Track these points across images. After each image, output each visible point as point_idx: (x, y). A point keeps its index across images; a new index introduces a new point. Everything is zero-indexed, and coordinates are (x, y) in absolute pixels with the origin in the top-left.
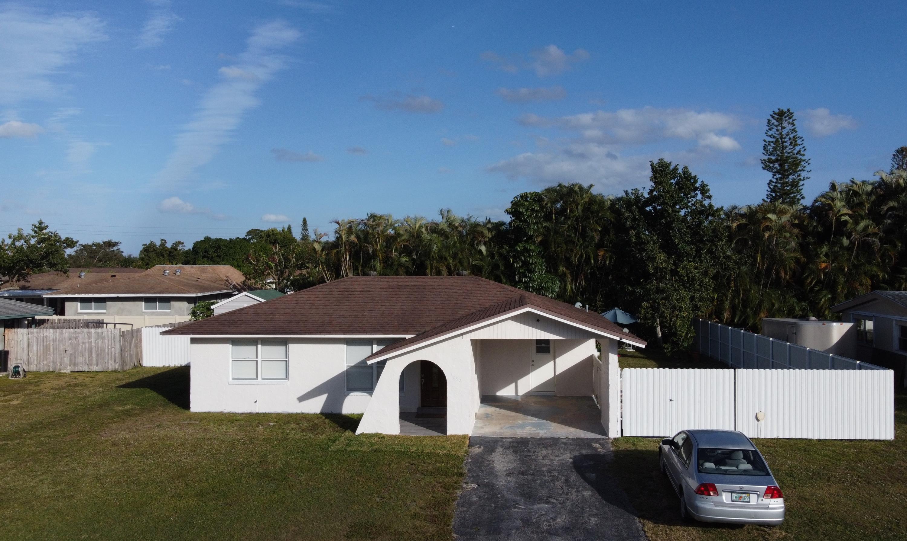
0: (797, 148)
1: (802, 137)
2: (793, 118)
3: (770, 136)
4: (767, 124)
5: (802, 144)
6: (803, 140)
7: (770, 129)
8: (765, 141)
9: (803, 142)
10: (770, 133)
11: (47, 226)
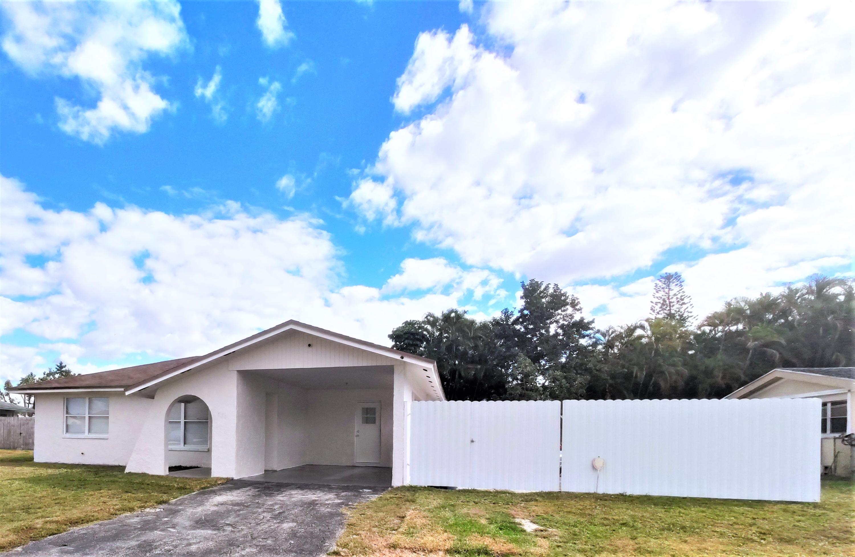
0: (684, 307)
1: (690, 296)
2: (681, 280)
3: (657, 298)
4: (655, 288)
5: (690, 302)
6: (691, 299)
7: (657, 292)
8: (652, 302)
9: (691, 300)
10: (658, 295)
11: (65, 366)
